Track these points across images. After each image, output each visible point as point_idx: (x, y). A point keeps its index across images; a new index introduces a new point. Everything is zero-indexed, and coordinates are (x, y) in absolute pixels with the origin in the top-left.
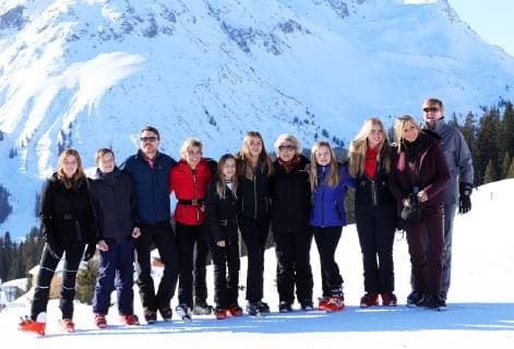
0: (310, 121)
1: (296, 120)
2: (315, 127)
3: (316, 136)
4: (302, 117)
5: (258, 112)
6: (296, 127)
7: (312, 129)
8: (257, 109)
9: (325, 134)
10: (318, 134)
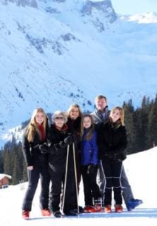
0: (80, 95)
1: (72, 95)
2: (83, 99)
6: (71, 99)
8: (48, 88)
9: (89, 103)
10: (86, 104)
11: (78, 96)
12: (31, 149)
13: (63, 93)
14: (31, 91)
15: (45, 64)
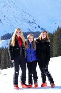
0: (34, 22)
1: (29, 22)
2: (36, 24)
3: (36, 28)
4: (31, 21)
5: (16, 19)
6: (29, 24)
7: (35, 25)
8: (16, 17)
9: (39, 27)
10: (37, 27)
11: (33, 22)
12: (13, 50)
13: (24, 21)
14: (6, 19)
15: (15, 4)
